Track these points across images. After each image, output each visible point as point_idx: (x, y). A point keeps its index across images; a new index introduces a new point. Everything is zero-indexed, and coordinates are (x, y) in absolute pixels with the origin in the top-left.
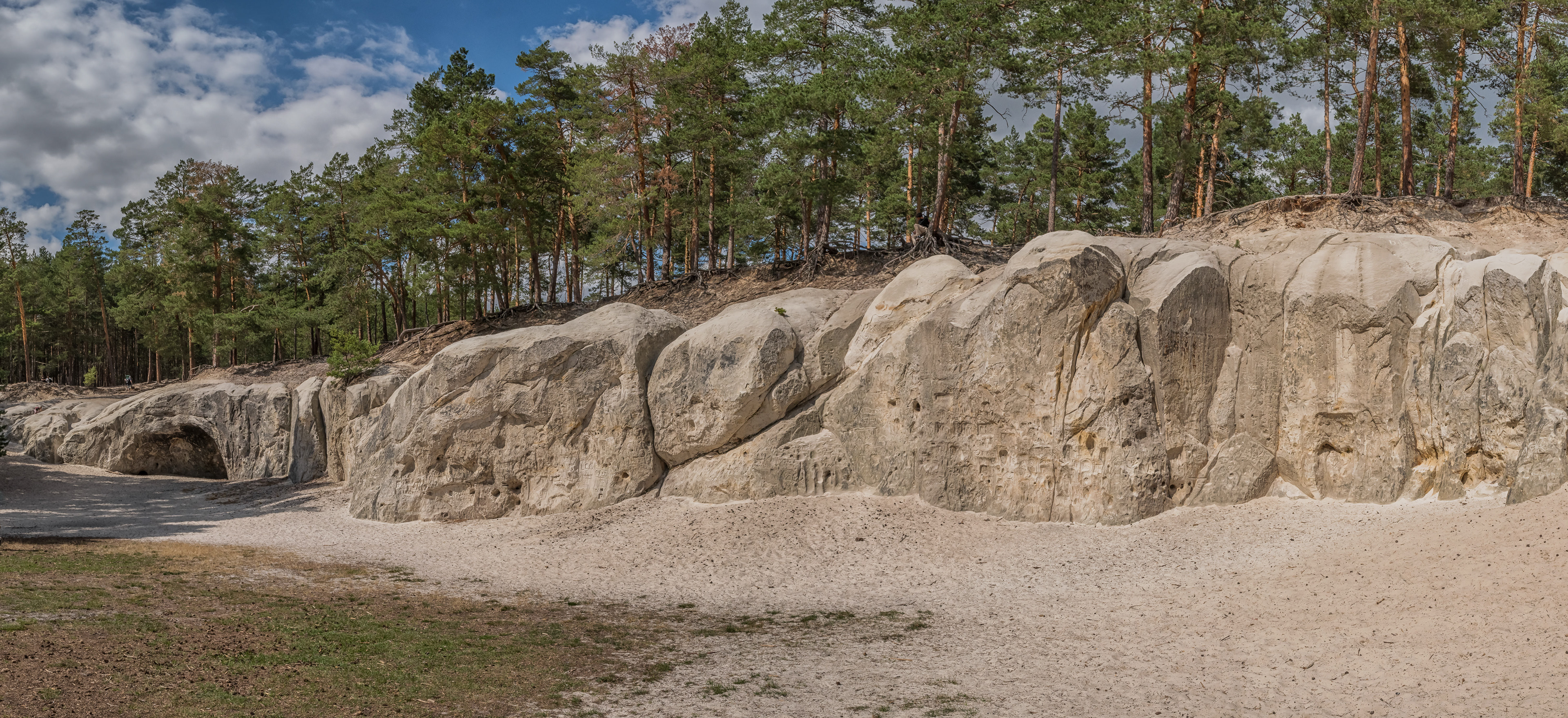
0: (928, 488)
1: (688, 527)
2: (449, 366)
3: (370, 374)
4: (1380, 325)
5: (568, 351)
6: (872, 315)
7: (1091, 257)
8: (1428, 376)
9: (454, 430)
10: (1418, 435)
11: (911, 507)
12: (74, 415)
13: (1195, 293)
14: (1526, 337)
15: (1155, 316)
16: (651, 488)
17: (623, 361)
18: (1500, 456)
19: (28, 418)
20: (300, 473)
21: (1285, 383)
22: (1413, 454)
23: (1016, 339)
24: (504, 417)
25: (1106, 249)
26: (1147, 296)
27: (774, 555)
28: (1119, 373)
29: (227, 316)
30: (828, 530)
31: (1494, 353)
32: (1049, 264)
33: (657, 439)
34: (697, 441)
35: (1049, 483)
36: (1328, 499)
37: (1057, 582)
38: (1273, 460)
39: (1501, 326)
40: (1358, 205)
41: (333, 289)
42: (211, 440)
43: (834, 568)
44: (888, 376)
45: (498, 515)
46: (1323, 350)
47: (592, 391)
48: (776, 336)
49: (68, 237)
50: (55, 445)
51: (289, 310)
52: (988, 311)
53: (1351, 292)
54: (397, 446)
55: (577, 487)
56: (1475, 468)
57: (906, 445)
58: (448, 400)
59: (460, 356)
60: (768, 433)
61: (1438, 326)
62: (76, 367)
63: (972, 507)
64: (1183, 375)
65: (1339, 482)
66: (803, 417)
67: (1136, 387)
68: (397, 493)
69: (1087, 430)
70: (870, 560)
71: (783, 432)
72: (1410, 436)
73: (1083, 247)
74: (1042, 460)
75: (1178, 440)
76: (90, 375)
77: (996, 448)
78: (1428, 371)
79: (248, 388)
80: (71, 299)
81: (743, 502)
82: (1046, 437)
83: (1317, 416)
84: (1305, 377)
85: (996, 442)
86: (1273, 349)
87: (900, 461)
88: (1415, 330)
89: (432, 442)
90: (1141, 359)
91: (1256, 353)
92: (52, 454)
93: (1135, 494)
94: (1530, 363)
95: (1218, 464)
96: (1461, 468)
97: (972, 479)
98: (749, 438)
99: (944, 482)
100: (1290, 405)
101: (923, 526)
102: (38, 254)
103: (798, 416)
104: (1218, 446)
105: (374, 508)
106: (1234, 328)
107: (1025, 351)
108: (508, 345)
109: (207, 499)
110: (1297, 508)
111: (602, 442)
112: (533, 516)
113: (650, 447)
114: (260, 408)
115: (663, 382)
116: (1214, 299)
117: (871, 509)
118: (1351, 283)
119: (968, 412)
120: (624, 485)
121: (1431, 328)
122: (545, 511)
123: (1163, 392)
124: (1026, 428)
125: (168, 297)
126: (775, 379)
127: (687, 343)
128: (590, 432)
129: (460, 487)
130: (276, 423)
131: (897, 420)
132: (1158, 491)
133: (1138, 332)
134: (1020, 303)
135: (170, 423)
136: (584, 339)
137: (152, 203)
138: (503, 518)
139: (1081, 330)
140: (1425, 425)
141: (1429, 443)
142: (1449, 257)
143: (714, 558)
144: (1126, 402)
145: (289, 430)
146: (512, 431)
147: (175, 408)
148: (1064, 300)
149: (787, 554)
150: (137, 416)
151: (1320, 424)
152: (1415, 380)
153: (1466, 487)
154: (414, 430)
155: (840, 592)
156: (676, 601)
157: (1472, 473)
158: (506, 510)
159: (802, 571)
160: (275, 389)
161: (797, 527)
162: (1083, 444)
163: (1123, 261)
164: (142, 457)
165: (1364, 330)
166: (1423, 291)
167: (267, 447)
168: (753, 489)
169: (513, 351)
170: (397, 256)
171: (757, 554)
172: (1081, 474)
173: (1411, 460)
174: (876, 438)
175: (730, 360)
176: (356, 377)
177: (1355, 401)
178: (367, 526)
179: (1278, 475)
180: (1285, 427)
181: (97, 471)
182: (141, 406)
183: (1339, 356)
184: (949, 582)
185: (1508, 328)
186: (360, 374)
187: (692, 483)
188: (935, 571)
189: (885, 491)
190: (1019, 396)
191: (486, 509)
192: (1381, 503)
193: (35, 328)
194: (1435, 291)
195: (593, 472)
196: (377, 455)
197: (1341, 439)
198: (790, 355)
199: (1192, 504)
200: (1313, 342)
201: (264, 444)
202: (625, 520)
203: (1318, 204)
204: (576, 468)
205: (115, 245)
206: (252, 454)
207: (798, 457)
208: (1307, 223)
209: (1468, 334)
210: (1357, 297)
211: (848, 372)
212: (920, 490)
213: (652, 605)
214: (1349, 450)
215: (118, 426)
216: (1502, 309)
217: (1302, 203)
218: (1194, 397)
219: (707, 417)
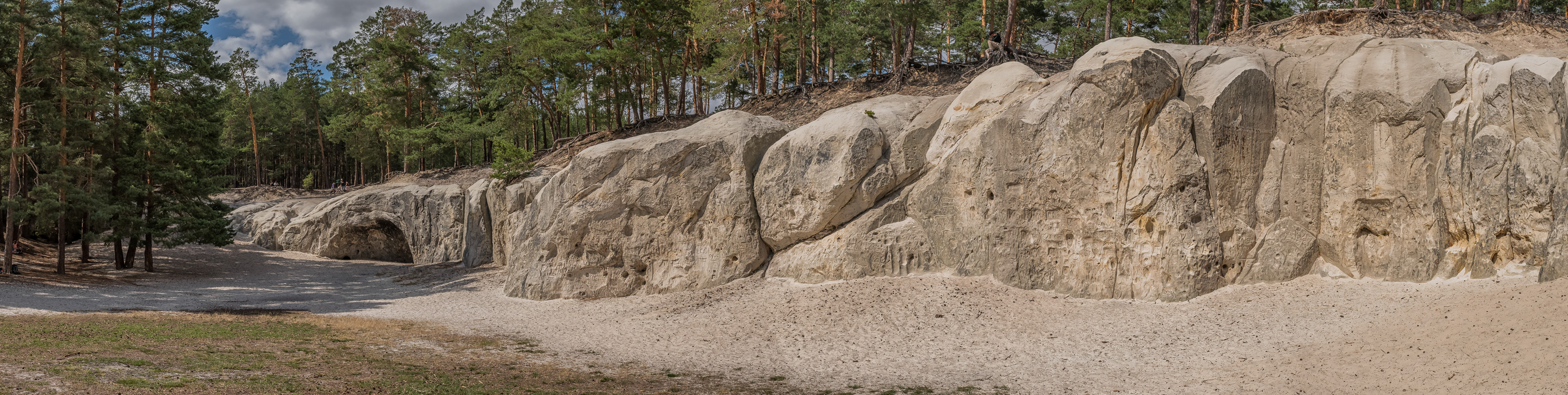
0: (1001, 269)
1: (786, 305)
2: (584, 166)
3: (526, 175)
4: (1416, 119)
5: (684, 151)
6: (951, 116)
7: (1150, 58)
8: (1459, 165)
9: (589, 220)
10: (1450, 220)
11: (986, 286)
12: (293, 212)
13: (1245, 92)
14: (1551, 130)
15: (1208, 112)
16: (757, 270)
17: (732, 159)
18: (1527, 238)
19: (256, 214)
20: (471, 260)
21: (1326, 172)
22: (1446, 237)
23: (1081, 133)
24: (631, 209)
25: (1164, 53)
26: (1201, 94)
27: (860, 330)
28: (1176, 162)
29: (413, 131)
30: (910, 307)
31: (1521, 144)
32: (1111, 65)
33: (763, 227)
34: (797, 228)
35: (1112, 263)
36: (1367, 279)
37: (1127, 356)
38: (1315, 242)
39: (1527, 120)
40: (1384, 17)
41: (500, 107)
42: (400, 232)
43: (915, 343)
44: (965, 169)
45: (627, 293)
46: (1362, 142)
47: (705, 186)
48: (865, 135)
49: (291, 71)
50: (277, 236)
51: (464, 126)
52: (1056, 109)
53: (1388, 89)
54: (543, 235)
55: (693, 269)
56: (1504, 249)
57: (981, 230)
58: (584, 195)
59: (594, 157)
60: (859, 221)
61: (1467, 120)
62: (298, 174)
63: (1042, 286)
64: (1234, 165)
65: (1376, 263)
66: (889, 206)
67: (1192, 176)
68: (542, 275)
69: (1147, 215)
70: (949, 336)
71: (872, 219)
72: (1443, 220)
73: (1143, 50)
74: (1105, 242)
75: (1229, 224)
76: (308, 180)
77: (1062, 232)
78: (1459, 161)
79: (430, 189)
80: (293, 119)
81: (836, 282)
82: (1109, 222)
83: (1356, 202)
84: (1344, 168)
85: (1063, 226)
86: (1315, 141)
87: (976, 245)
88: (1447, 123)
89: (571, 231)
90: (1196, 151)
91: (1299, 146)
92: (274, 243)
93: (1192, 273)
94: (1554, 154)
95: (1265, 246)
96: (1492, 249)
97: (1041, 260)
98: (842, 225)
99: (1015, 264)
100: (1331, 192)
101: (997, 303)
102: (268, 85)
103: (886, 205)
104: (1264, 230)
105: (523, 288)
106: (1279, 123)
107: (1089, 143)
108: (634, 147)
109: (394, 281)
110: (1340, 286)
111: (715, 230)
112: (656, 295)
113: (756, 234)
114: (439, 205)
115: (768, 177)
116: (1261, 98)
117: (950, 288)
118: (1388, 81)
119: (1037, 200)
120: (733, 267)
121: (1462, 121)
122: (667, 290)
123: (1217, 180)
124: (1090, 213)
125: (368, 116)
126: (865, 173)
127: (788, 142)
128: (704, 221)
129: (595, 270)
130: (452, 217)
131: (973, 208)
132: (1213, 270)
133: (1193, 126)
134: (1084, 101)
135: (368, 218)
136: (698, 141)
137: (358, 41)
138: (631, 297)
139: (1141, 125)
140: (1457, 210)
141: (1461, 226)
142: (1476, 59)
143: (805, 333)
144: (1182, 189)
145: (463, 222)
146: (639, 222)
147: (371, 205)
148: (1125, 97)
149: (873, 329)
150: (341, 212)
151: (1359, 210)
152: (1447, 169)
153: (1496, 266)
154: (556, 221)
155: (920, 366)
156: (769, 374)
157: (1501, 253)
158: (633, 289)
159: (885, 346)
160: (451, 189)
161: (883, 304)
162: (1143, 227)
163: (1179, 63)
164: (345, 245)
165: (1400, 123)
166: (1453, 88)
167: (445, 236)
168: (846, 271)
169: (638, 152)
170: (551, 80)
171: (845, 330)
172: (1141, 255)
173: (1445, 242)
174: (954, 224)
175: (825, 156)
176: (515, 178)
177: (1392, 188)
178: (516, 303)
179: (1319, 254)
180: (1327, 212)
181: (310, 256)
182: (344, 204)
183: (1377, 146)
184: (1023, 356)
185: (1533, 122)
186: (518, 176)
187: (793, 266)
188: (1009, 346)
189: (962, 272)
190: (1084, 185)
191: (617, 288)
192: (1417, 282)
193: (265, 142)
194: (1464, 89)
195: (707, 256)
196: (527, 243)
197: (1378, 223)
198: (877, 152)
199: (1242, 282)
200: (1353, 134)
201: (442, 234)
202: (733, 298)
203: (1348, 16)
204: (693, 252)
205: (328, 76)
206: (433, 243)
207: (885, 241)
208: (1340, 33)
209: (1496, 127)
210: (1394, 92)
211: (929, 166)
212: (993, 270)
213: (746, 377)
214: (1385, 233)
215: (326, 220)
216: (1528, 105)
217: (1334, 16)
218: (1243, 185)
219: (806, 207)
